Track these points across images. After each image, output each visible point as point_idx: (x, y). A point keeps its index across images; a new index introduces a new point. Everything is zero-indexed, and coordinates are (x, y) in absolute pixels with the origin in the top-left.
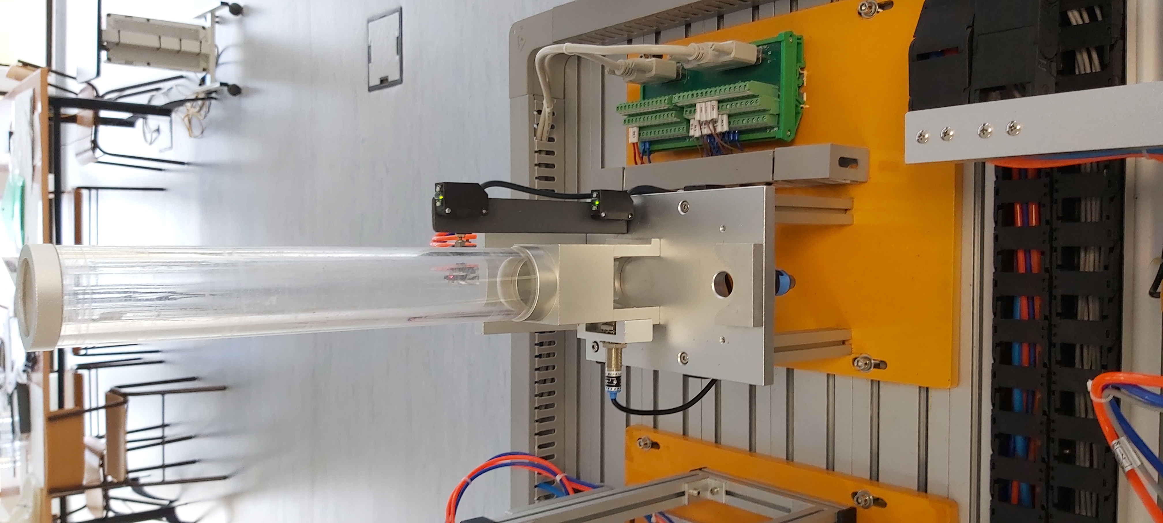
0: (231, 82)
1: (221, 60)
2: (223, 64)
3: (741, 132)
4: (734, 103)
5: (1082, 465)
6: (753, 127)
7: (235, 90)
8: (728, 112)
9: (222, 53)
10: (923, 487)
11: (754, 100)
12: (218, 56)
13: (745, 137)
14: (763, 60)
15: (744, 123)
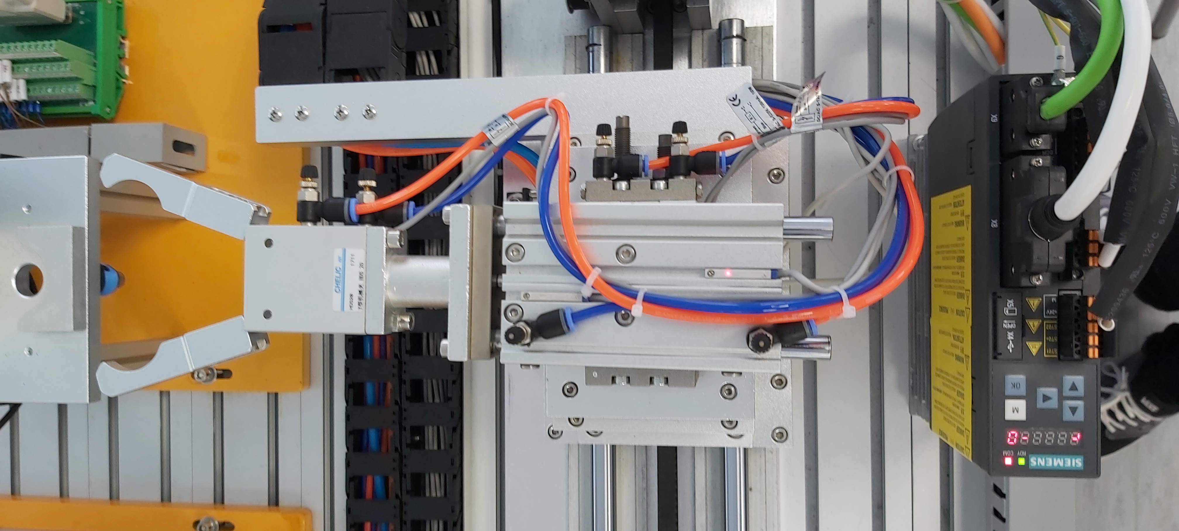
3: (44, 104)
4: (35, 65)
5: (431, 448)
6: (61, 98)
8: (27, 76)
10: (274, 501)
11: (63, 64)
13: (49, 110)
14: (75, 20)
15: (49, 92)
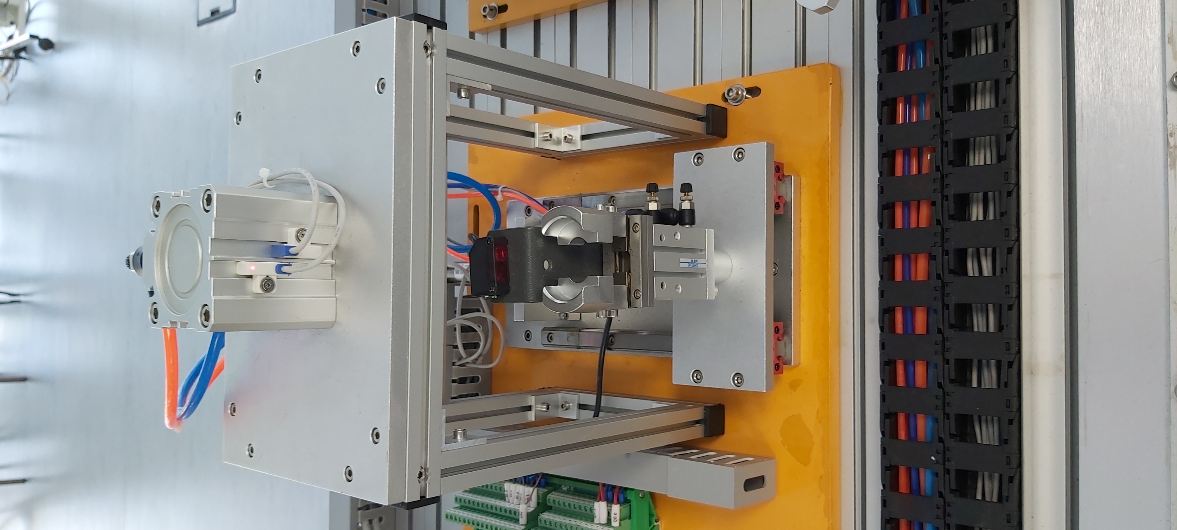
0: (42, 36)
1: (33, 16)
2: (36, 20)
7: (47, 45)
9: (34, 8)
12: (30, 12)
